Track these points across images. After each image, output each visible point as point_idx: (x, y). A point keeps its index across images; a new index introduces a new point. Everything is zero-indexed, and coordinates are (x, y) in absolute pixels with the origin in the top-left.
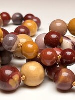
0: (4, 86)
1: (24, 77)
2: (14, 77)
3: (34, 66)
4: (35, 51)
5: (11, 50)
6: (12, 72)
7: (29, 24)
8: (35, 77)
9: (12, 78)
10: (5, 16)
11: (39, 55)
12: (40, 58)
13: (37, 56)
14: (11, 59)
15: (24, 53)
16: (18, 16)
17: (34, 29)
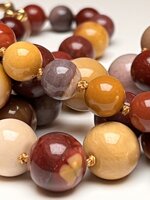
0: (47, 180)
1: (92, 158)
2: (69, 160)
3: (116, 133)
4: (117, 97)
5: (61, 96)
6: (65, 148)
7: (90, 31)
8: (118, 158)
9: (66, 163)
10: (33, 12)
11: (126, 107)
12: (128, 115)
13: (122, 110)
14: (55, 114)
15: (92, 102)
16: (62, 12)
17: (101, 42)
